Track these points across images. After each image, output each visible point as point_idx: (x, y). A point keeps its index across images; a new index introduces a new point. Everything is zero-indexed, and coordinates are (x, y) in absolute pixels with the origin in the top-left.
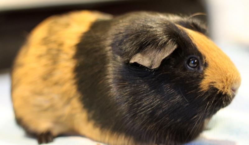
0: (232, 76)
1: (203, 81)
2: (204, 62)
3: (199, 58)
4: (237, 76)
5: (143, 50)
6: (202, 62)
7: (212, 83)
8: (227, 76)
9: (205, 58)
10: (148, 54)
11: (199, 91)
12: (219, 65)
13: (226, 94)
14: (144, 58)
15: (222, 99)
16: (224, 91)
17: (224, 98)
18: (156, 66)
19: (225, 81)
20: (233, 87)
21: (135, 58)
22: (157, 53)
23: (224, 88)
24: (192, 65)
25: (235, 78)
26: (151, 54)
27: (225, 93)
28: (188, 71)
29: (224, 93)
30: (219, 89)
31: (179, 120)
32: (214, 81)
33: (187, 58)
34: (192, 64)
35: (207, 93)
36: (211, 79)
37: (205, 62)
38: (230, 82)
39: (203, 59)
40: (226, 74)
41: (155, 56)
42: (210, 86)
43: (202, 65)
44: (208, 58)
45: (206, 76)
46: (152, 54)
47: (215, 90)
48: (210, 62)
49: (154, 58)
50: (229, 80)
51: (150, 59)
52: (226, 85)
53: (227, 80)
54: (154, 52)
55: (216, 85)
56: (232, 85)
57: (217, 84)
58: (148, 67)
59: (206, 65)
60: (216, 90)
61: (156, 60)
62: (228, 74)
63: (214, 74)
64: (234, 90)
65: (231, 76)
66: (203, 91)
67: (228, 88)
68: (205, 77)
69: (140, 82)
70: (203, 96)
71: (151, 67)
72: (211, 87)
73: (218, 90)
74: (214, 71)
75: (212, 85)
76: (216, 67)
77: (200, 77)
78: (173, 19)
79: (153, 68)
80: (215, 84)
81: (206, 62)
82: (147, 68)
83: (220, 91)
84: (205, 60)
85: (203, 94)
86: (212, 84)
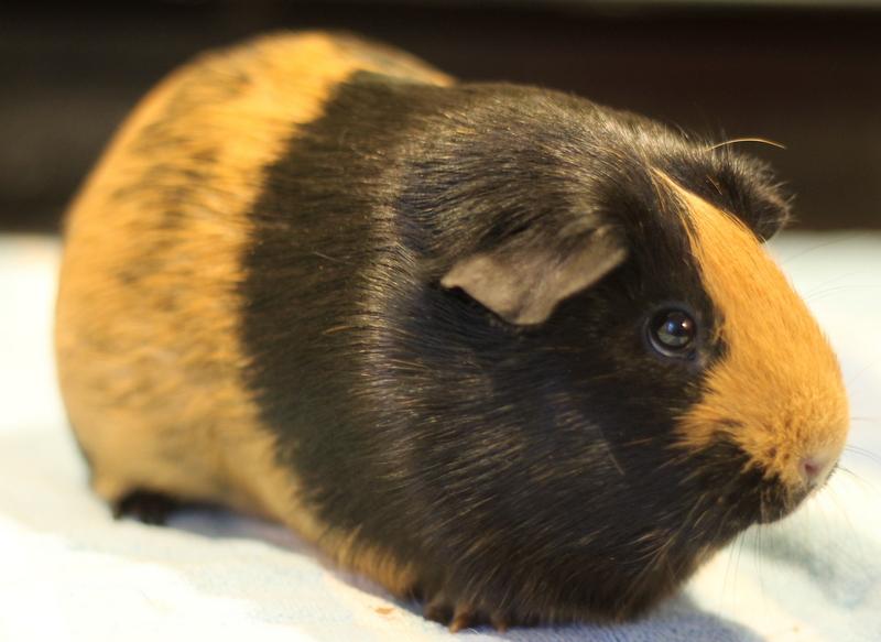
0: (813, 412)
1: (697, 409)
2: (716, 338)
3: (698, 316)
4: (833, 416)
5: (500, 242)
6: (709, 336)
7: (728, 422)
8: (792, 409)
9: (723, 320)
10: (516, 262)
11: (674, 446)
12: (767, 363)
13: (776, 479)
14: (497, 274)
15: (759, 494)
16: (770, 465)
17: (768, 491)
18: (533, 317)
19: (778, 424)
20: (810, 457)
21: (462, 268)
22: (551, 267)
23: (772, 453)
24: (669, 339)
25: (822, 423)
26: (525, 267)
27: (772, 476)
28: (648, 359)
29: (768, 475)
30: (753, 452)
31: (585, 540)
32: (738, 417)
33: (657, 308)
34: (668, 332)
35: (701, 458)
36: (727, 409)
37: (720, 339)
38: (798, 435)
39: (716, 323)
40: (789, 402)
41: (539, 276)
42: (715, 433)
43: (708, 348)
44: (732, 326)
45: (712, 391)
46: (528, 267)
47: (733, 455)
48: (737, 341)
49: (533, 286)
50: (795, 424)
51: (519, 282)
52: (780, 445)
53: (788, 424)
54: (538, 261)
55: (742, 436)
56: (806, 448)
57: (745, 432)
58: (502, 315)
59: (720, 350)
60: (739, 457)
61: (539, 292)
62: (797, 402)
63: (741, 391)
64: (811, 470)
65: (808, 412)
66: (685, 450)
67: (787, 457)
68: (707, 397)
69: (468, 364)
70: (682, 467)
71: (515, 314)
72: (721, 437)
73: (747, 458)
74: (743, 378)
75: (724, 433)
76: (754, 367)
77: (686, 390)
78: (652, 142)
79: (521, 320)
80: (736, 431)
81: (723, 338)
82: (496, 316)
83: (754, 464)
84: (721, 332)
85: (683, 460)
86: (727, 429)
